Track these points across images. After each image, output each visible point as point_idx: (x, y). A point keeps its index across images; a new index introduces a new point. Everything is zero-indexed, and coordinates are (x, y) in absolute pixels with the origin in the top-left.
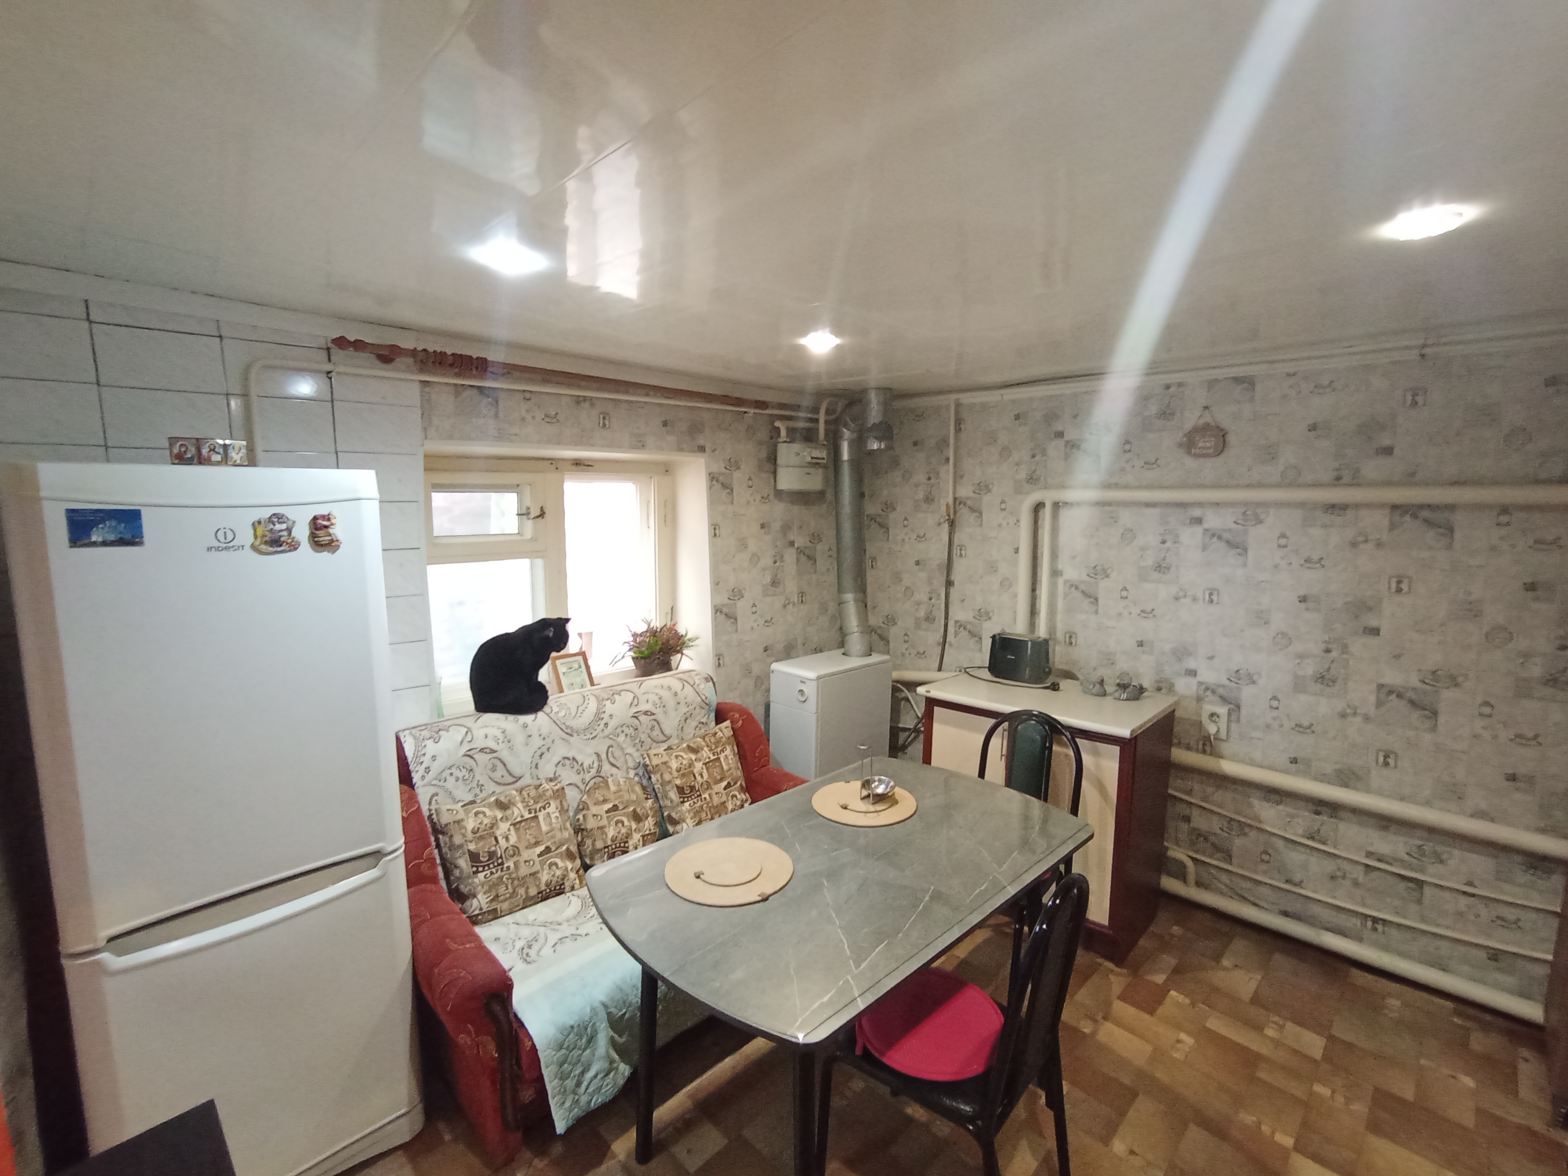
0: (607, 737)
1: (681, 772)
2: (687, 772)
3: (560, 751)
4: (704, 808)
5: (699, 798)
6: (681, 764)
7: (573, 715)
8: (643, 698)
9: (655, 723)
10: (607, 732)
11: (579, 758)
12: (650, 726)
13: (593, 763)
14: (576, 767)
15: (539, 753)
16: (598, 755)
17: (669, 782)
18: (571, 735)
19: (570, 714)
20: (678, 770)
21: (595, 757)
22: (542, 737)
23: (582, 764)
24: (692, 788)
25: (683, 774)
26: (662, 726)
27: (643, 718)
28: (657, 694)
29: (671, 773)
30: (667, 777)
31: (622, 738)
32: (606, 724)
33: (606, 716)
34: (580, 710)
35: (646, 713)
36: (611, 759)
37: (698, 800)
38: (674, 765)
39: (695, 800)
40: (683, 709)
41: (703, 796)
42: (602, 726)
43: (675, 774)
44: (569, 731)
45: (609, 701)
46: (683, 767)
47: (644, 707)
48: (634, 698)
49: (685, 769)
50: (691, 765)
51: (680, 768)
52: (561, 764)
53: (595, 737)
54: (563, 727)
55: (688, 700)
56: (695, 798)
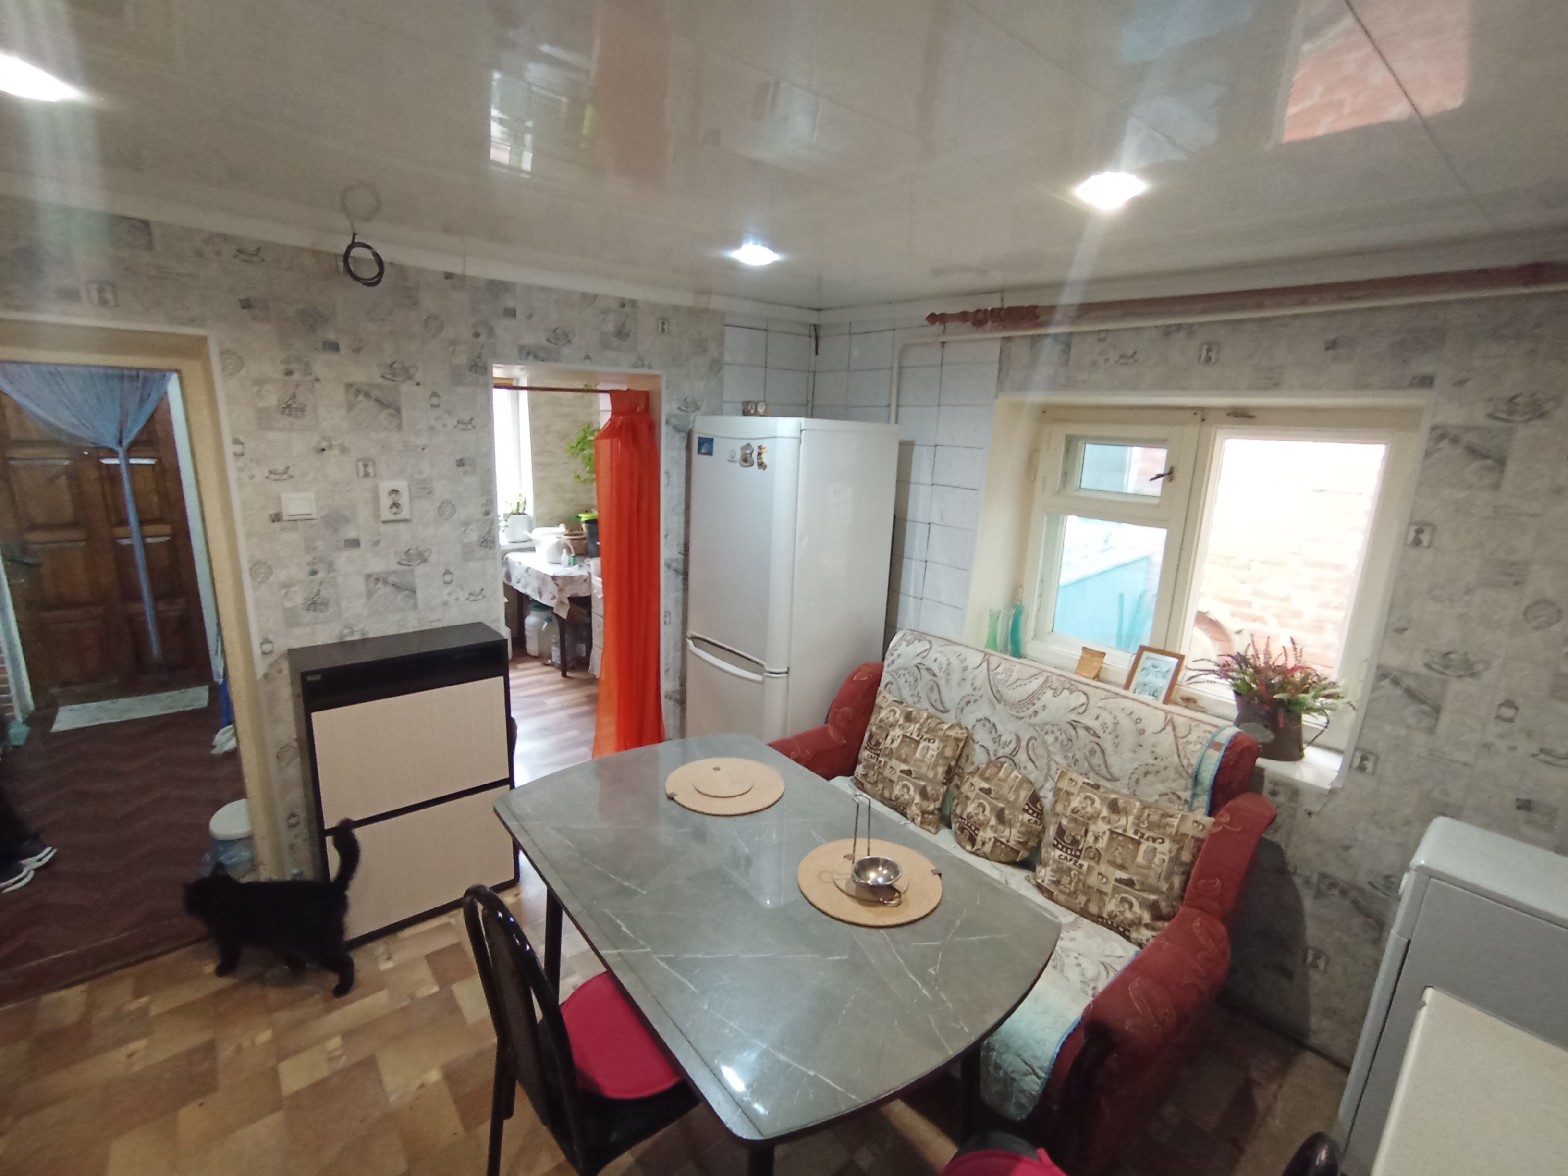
0: (1033, 726)
1: (1075, 816)
2: (1084, 822)
3: (983, 710)
4: (1072, 873)
5: (1074, 859)
6: (1084, 808)
7: (1008, 683)
8: (1093, 711)
9: (1097, 748)
10: (1034, 720)
11: (1000, 728)
12: (1089, 747)
13: (1010, 742)
14: (994, 734)
15: (966, 700)
16: (1018, 739)
17: (1057, 815)
18: (999, 701)
19: (1007, 681)
20: (1074, 811)
21: (1013, 737)
22: (973, 687)
23: (1000, 736)
24: (1075, 842)
25: (1076, 819)
26: (1107, 757)
27: (1081, 732)
28: (1115, 717)
29: (1065, 808)
30: (1059, 808)
31: (1050, 739)
32: (1036, 713)
33: (1039, 705)
34: (1018, 683)
35: (1087, 729)
36: (1031, 753)
37: (1071, 860)
38: (1076, 803)
39: (1069, 857)
40: (1146, 757)
41: (1080, 862)
42: (1030, 712)
43: (1069, 812)
44: (998, 696)
45: (1053, 691)
46: (1083, 812)
47: (1087, 720)
48: (1083, 705)
49: (1083, 816)
50: (1093, 818)
51: (1078, 812)
52: (982, 722)
53: (1022, 718)
54: (994, 691)
55: (1159, 751)
56: (1071, 855)
